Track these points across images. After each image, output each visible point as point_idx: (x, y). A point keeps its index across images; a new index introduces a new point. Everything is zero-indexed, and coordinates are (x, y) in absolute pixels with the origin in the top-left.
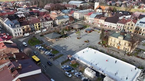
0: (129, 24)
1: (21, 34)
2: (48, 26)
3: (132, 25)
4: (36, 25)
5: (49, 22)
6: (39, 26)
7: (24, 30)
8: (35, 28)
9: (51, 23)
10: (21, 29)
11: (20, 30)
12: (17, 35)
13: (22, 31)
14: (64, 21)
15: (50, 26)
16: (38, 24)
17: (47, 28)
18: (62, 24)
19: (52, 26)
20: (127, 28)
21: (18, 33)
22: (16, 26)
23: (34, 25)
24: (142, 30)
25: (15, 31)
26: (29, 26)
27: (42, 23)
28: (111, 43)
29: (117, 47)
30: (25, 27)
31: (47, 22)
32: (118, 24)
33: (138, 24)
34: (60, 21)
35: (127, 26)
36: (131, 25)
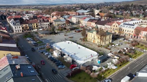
0: (114, 26)
1: (20, 31)
2: (45, 27)
3: (117, 26)
4: (34, 24)
5: (46, 23)
6: (37, 26)
7: (23, 28)
8: (33, 27)
9: (48, 24)
10: (20, 26)
11: (20, 28)
12: (17, 32)
13: (21, 28)
14: (61, 24)
15: (47, 27)
16: (36, 24)
17: (44, 28)
18: (59, 26)
19: (48, 27)
20: (113, 29)
21: (18, 30)
22: (17, 24)
23: (32, 25)
24: (125, 31)
25: (16, 28)
26: (28, 25)
27: (40, 23)
28: (89, 38)
29: (93, 42)
30: (24, 25)
31: (44, 23)
32: (105, 26)
33: (121, 26)
34: (57, 23)
35: (113, 27)
36: (115, 26)
